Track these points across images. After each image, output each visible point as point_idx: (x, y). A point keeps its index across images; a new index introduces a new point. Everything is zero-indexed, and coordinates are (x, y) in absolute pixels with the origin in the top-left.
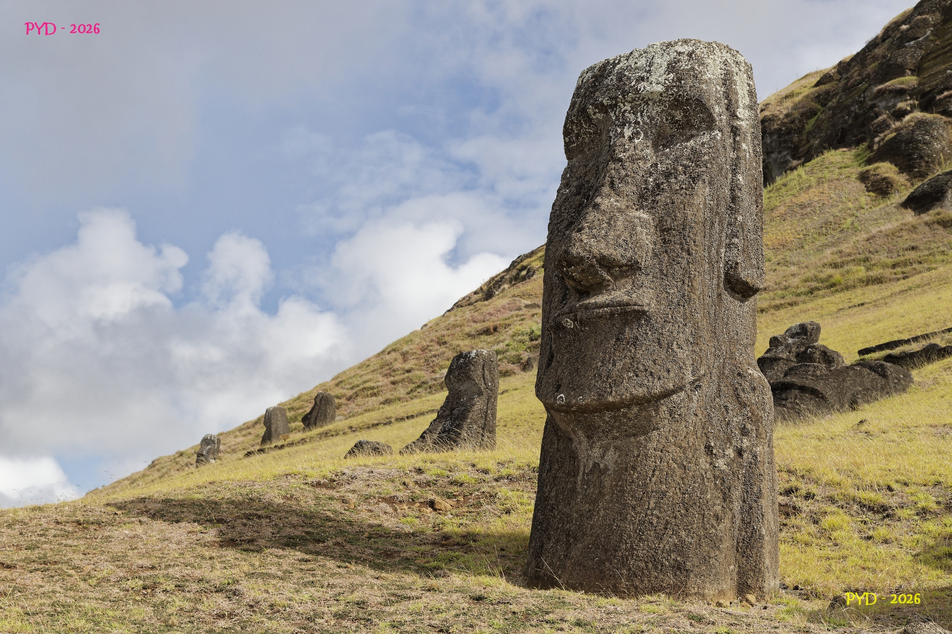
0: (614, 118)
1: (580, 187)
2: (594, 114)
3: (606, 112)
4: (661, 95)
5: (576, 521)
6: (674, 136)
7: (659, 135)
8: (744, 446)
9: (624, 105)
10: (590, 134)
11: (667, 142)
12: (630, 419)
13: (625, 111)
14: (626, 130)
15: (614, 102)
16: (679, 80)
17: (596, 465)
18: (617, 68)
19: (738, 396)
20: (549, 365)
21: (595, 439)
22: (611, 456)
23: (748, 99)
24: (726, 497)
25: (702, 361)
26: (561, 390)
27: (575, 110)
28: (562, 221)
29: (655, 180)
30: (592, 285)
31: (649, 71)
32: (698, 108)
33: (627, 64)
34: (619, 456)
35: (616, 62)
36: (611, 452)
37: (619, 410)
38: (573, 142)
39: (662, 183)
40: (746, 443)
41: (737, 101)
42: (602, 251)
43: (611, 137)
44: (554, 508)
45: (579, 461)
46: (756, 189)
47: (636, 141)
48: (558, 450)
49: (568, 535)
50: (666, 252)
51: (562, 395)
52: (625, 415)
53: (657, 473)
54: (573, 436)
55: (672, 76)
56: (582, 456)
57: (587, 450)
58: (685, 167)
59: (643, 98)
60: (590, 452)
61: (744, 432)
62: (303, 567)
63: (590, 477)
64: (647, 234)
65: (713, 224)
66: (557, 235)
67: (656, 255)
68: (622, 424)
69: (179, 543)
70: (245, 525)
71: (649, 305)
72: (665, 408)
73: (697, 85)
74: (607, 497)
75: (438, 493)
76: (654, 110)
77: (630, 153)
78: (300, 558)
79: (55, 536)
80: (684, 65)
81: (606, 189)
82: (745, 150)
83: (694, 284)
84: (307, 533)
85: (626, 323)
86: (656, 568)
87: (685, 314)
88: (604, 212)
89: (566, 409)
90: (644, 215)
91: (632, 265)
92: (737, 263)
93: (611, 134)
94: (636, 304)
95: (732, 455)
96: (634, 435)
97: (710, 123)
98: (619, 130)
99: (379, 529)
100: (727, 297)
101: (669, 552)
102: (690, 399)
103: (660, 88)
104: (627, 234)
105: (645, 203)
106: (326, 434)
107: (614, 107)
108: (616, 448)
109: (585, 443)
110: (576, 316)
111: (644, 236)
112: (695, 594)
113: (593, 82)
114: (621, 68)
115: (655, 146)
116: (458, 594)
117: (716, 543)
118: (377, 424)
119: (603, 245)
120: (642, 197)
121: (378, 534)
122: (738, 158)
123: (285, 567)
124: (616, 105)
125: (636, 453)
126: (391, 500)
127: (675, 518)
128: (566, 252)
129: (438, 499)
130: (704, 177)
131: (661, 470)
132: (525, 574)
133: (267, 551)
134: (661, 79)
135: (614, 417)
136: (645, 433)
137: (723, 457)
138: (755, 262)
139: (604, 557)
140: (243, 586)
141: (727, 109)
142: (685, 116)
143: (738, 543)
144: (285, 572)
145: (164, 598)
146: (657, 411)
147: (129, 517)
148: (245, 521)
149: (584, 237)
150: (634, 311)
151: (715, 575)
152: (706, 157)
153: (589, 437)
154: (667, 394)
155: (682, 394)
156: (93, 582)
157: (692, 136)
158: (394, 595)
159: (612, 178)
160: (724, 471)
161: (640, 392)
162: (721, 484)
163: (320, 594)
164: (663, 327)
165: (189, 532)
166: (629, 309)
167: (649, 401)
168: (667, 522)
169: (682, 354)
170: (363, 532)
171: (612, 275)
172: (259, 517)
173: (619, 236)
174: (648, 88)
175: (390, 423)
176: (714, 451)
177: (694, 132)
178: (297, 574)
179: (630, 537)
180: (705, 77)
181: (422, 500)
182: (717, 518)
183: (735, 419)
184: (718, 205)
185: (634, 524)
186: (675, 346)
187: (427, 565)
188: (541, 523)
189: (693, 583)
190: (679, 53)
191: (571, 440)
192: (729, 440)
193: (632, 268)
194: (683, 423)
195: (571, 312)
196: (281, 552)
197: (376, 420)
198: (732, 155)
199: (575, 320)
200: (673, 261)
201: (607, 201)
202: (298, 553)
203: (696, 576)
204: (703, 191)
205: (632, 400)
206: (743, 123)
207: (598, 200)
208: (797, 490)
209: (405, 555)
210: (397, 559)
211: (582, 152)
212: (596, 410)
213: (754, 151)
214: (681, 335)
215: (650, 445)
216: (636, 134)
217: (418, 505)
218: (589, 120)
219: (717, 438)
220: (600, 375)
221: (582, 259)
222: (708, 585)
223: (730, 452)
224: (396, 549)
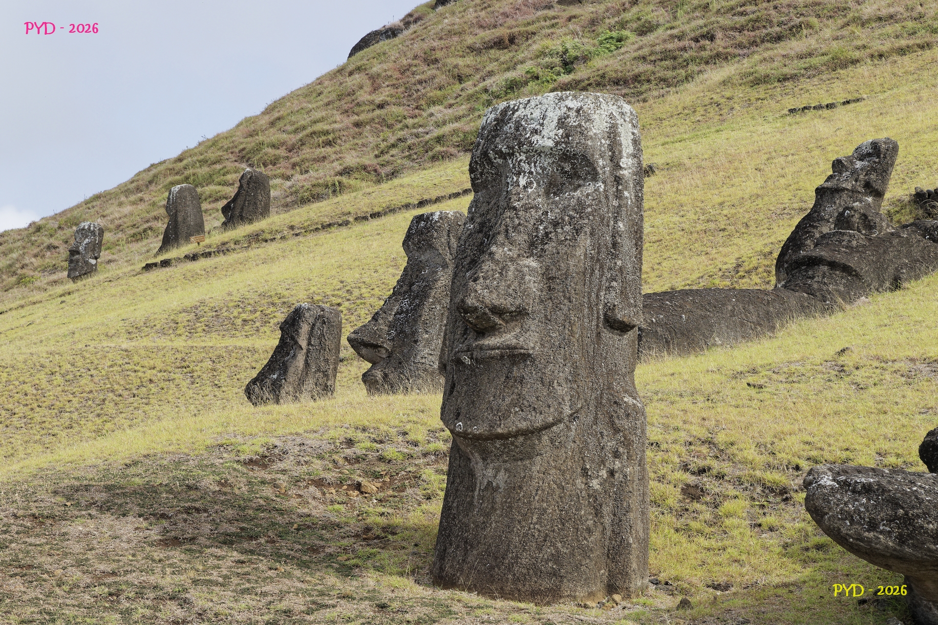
0: (511, 166)
1: (482, 225)
2: (495, 158)
3: (505, 159)
4: (551, 149)
5: (473, 531)
6: (564, 184)
7: (550, 184)
8: (616, 467)
9: (520, 155)
10: (493, 174)
11: (558, 190)
12: (517, 447)
13: (521, 160)
14: (521, 179)
15: (511, 151)
16: (568, 136)
17: (490, 483)
18: (515, 116)
19: (613, 423)
20: (451, 392)
21: (489, 461)
22: (502, 476)
23: (632, 148)
24: (598, 513)
25: (579, 396)
26: (460, 418)
27: (479, 151)
28: (466, 257)
29: (545, 228)
30: (486, 328)
31: (542, 125)
32: (584, 163)
33: (524, 113)
34: (509, 477)
35: (516, 108)
36: (502, 473)
37: (507, 439)
38: (478, 179)
39: (551, 232)
40: (618, 464)
41: (620, 152)
42: (493, 301)
43: (508, 183)
44: (455, 518)
45: (476, 479)
46: (636, 232)
47: (530, 190)
48: (460, 466)
49: (466, 542)
50: (551, 298)
51: (460, 423)
52: (512, 443)
53: (540, 492)
54: (471, 457)
55: (561, 131)
56: (478, 474)
57: (482, 470)
58: (571, 217)
59: (536, 151)
60: (484, 472)
61: (616, 455)
62: (239, 571)
63: (485, 493)
64: (535, 282)
65: (593, 270)
66: (461, 270)
67: (542, 301)
68: (510, 450)
69: (129, 541)
70: (185, 521)
71: (533, 348)
72: (546, 438)
73: (583, 141)
74: (498, 512)
75: (366, 473)
76: (546, 162)
77: (523, 202)
78: (237, 559)
79: (17, 533)
80: (572, 121)
81: (501, 238)
82: (627, 198)
83: (574, 328)
84: (242, 529)
85: (514, 363)
86: (536, 574)
87: (565, 355)
88: (497, 262)
89: (465, 435)
90: (532, 263)
91: (520, 311)
92: (614, 306)
93: (509, 180)
94: (522, 348)
95: (605, 476)
96: (521, 459)
97: (594, 176)
98: (515, 179)
99: (308, 519)
100: (606, 334)
101: (547, 561)
102: (568, 428)
103: (550, 143)
104: (516, 284)
105: (535, 251)
106: (256, 238)
107: (512, 155)
108: (506, 470)
109: (481, 464)
110: (472, 354)
111: (532, 285)
112: (568, 596)
113: (495, 125)
114: (519, 117)
115: (547, 193)
116: (367, 602)
117: (586, 552)
118: (330, 225)
119: (494, 296)
120: (532, 245)
121: (308, 526)
122: (620, 206)
123: (225, 572)
124: (513, 154)
125: (522, 475)
126: (320, 483)
127: (554, 531)
128: (463, 301)
129: (364, 481)
130: (586, 229)
131: (543, 490)
132: (431, 572)
133: (208, 551)
134: (552, 134)
135: (503, 445)
136: (530, 458)
137: (597, 478)
138: (632, 301)
139: (494, 564)
140: (193, 594)
141: (611, 161)
142: (573, 168)
143: (609, 550)
144: (225, 577)
145: (128, 605)
146: (539, 439)
147: (80, 510)
148: (185, 516)
149: (479, 287)
150: (521, 354)
151: (585, 580)
152: (589, 210)
153: (484, 459)
154: (547, 427)
155: (562, 426)
156: (66, 588)
157: (579, 186)
158: (314, 603)
159: (506, 226)
160: (597, 490)
161: (523, 425)
162: (594, 502)
163: (254, 603)
164: (546, 367)
165: (137, 529)
166: (516, 352)
167: (532, 433)
168: (547, 535)
169: (562, 390)
170: (292, 524)
171: (503, 319)
172: (198, 510)
173: (509, 286)
174: (540, 142)
175: (347, 223)
176: (589, 473)
177: (581, 182)
178: (235, 580)
179: (516, 547)
180: (590, 133)
181: (349, 482)
182: (589, 531)
183: (609, 444)
184: (599, 253)
185: (519, 536)
186: (555, 384)
187: (347, 563)
188: (445, 530)
189: (567, 587)
190: (569, 109)
191: (469, 459)
192: (603, 462)
193: (520, 314)
194: (563, 450)
195: (468, 350)
196: (219, 552)
197: (327, 216)
198: (615, 203)
199: (472, 358)
200: (557, 307)
201: (499, 251)
202: (235, 553)
203: (569, 581)
204: (585, 242)
205: (517, 432)
206: (625, 172)
207: (494, 248)
208: (709, 471)
209: (328, 550)
210: (322, 555)
211: (486, 187)
212: (487, 439)
213: (636, 196)
214: (561, 374)
215: (534, 468)
216: (529, 185)
217: (345, 487)
218: (490, 162)
219: (593, 461)
220: (492, 408)
221: (476, 308)
222: (579, 588)
223: (604, 473)
224: (322, 543)
